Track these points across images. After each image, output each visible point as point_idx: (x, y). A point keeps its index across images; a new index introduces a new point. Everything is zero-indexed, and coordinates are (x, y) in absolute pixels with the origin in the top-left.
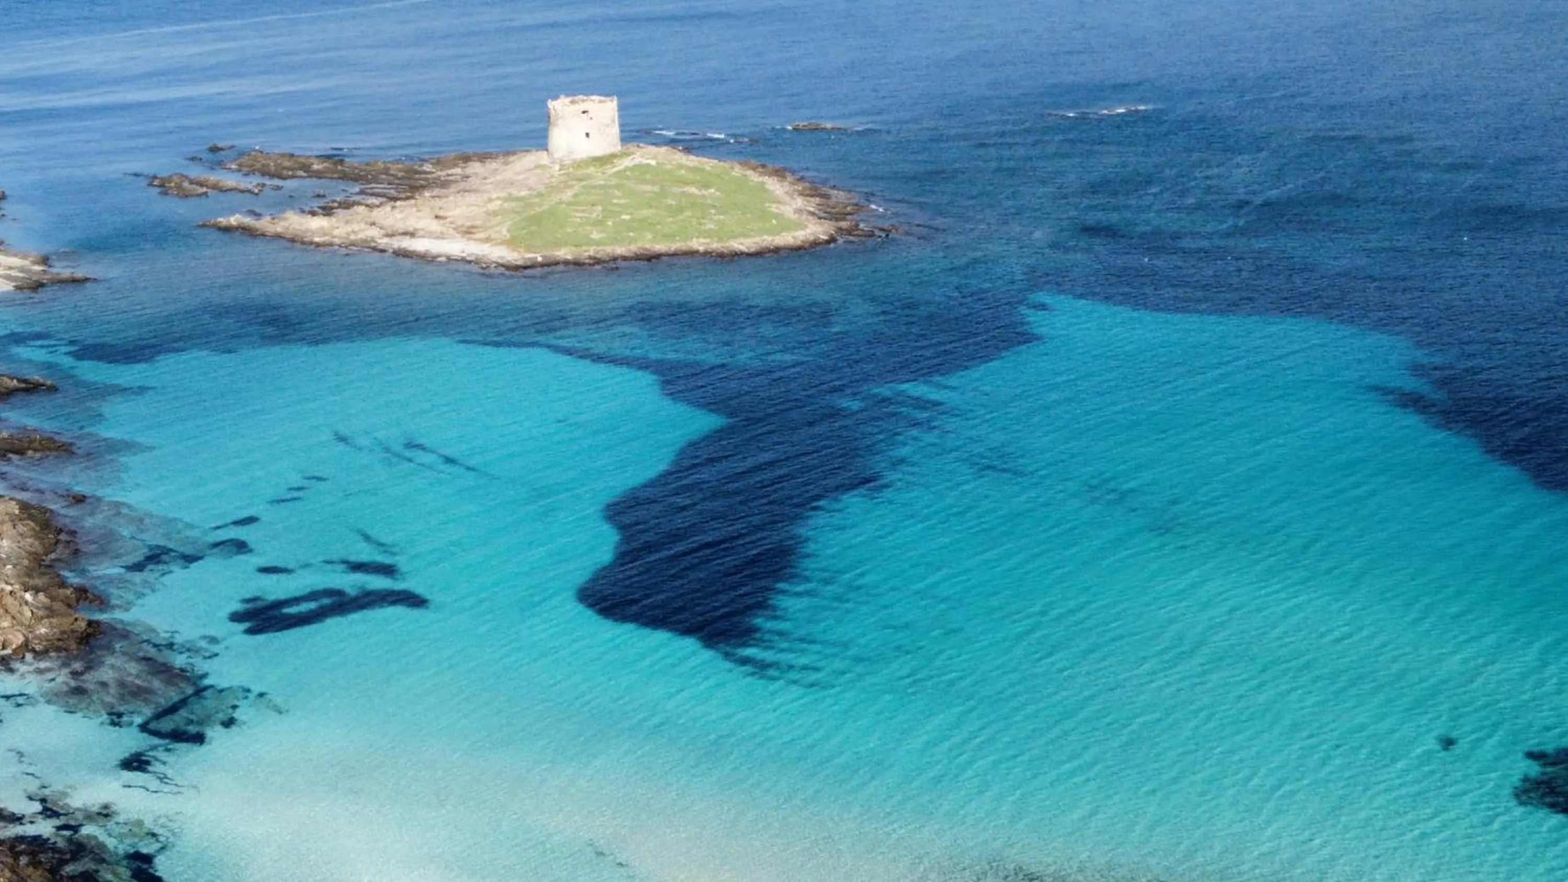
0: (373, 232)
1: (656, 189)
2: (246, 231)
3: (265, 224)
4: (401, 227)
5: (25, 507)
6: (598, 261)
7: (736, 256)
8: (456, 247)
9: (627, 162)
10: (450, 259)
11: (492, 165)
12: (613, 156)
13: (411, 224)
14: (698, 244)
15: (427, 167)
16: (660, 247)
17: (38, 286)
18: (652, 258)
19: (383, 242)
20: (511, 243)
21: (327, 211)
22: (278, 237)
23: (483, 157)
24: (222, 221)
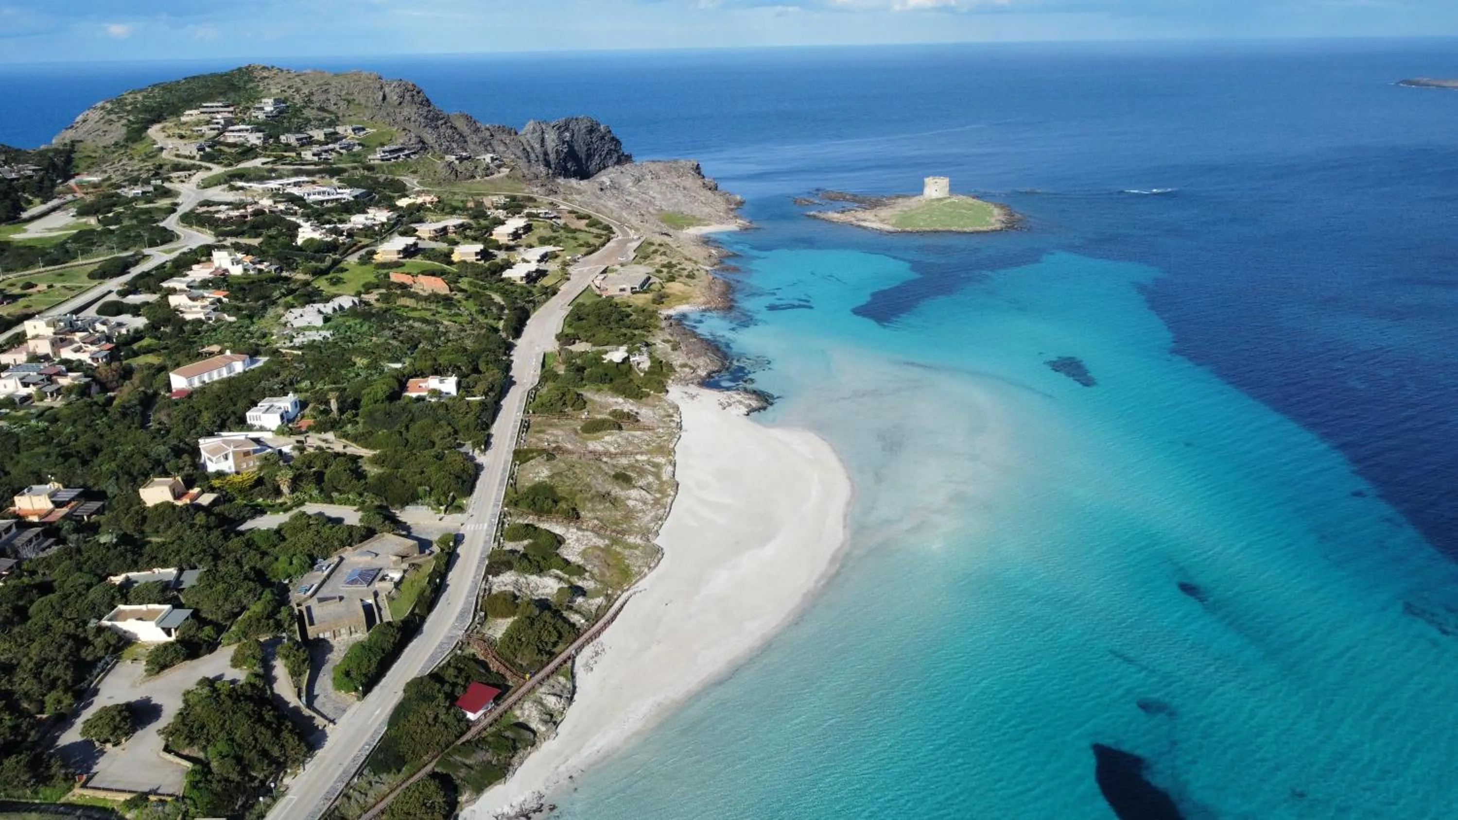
0: (853, 219)
1: (951, 210)
2: (814, 217)
3: (822, 215)
4: (862, 218)
5: (725, 282)
6: (918, 232)
7: (965, 233)
8: (875, 225)
9: (949, 201)
10: (873, 229)
11: (905, 200)
12: (945, 198)
13: (866, 217)
14: (953, 228)
15: (884, 199)
16: (940, 229)
17: (747, 229)
18: (936, 232)
19: (855, 222)
20: (893, 225)
21: (843, 212)
22: (824, 219)
23: (904, 196)
24: (808, 213)
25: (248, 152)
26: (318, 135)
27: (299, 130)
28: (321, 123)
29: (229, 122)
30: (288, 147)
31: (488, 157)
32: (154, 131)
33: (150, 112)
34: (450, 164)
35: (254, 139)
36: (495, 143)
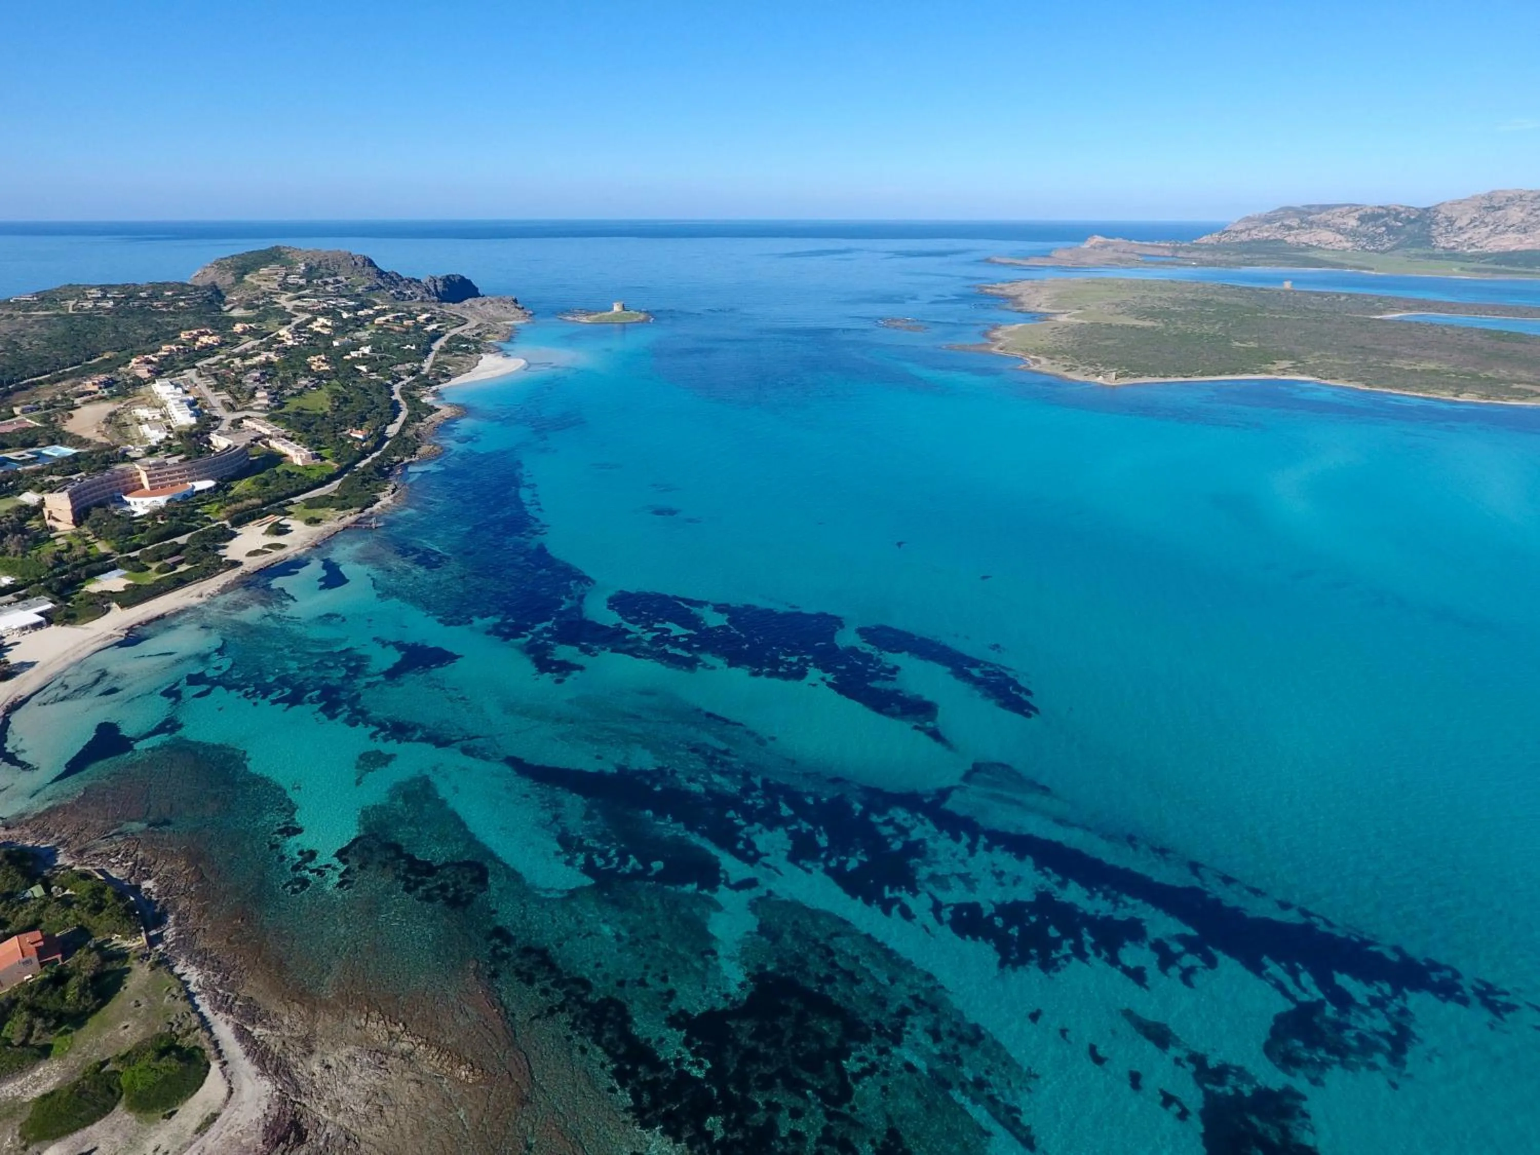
25: (301, 287)
26: (331, 280)
27: (321, 278)
28: (330, 275)
29: (287, 275)
30: (318, 285)
31: (409, 292)
32: (247, 277)
33: (240, 269)
34: (393, 295)
35: (302, 282)
36: (411, 285)
